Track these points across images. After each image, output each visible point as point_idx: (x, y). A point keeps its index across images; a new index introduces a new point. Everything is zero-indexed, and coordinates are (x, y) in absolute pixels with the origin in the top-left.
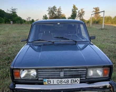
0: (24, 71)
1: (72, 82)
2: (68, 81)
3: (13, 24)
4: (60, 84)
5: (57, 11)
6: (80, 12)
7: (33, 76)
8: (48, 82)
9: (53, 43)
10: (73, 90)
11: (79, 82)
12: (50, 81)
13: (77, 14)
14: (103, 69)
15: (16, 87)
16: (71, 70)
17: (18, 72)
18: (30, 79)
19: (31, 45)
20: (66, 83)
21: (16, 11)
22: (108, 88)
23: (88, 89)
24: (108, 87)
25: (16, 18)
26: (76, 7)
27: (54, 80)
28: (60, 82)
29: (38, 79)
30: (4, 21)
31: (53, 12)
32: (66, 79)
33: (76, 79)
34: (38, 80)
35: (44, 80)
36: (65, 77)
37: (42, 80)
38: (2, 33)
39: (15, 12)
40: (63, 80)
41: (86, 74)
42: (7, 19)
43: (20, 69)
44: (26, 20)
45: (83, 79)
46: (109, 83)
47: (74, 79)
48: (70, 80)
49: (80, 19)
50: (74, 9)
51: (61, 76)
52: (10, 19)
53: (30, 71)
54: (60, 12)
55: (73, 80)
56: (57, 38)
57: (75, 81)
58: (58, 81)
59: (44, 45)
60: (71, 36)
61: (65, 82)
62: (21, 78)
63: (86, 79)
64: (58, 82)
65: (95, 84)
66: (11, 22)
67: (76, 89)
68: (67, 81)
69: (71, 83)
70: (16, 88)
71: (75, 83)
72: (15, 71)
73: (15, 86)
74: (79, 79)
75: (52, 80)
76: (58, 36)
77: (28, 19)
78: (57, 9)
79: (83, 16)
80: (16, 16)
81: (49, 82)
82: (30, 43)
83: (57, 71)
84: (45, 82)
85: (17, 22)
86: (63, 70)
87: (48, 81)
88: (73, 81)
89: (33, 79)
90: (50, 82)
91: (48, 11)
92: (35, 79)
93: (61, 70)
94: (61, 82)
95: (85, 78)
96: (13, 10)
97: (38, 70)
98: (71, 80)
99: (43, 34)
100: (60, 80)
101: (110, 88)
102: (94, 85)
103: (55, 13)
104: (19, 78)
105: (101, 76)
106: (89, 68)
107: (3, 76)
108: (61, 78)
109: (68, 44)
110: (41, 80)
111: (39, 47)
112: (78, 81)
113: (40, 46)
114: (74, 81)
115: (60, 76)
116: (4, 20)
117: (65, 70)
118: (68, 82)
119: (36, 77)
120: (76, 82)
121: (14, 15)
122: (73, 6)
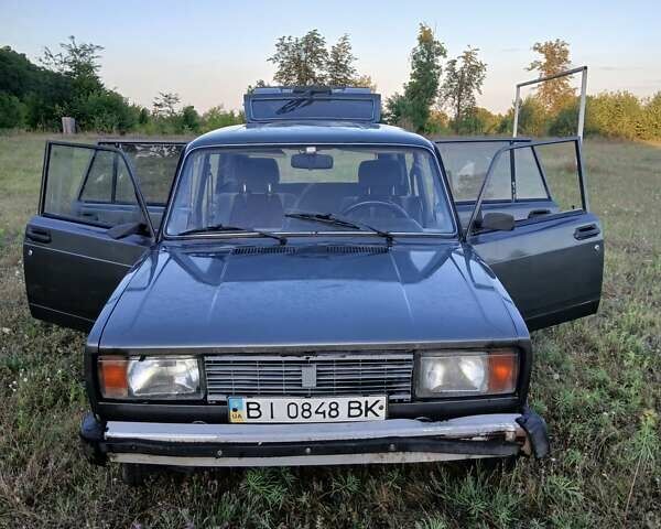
0: (145, 362)
1: (353, 412)
2: (336, 409)
3: (77, 131)
4: (300, 419)
5: (329, 63)
6: (458, 67)
7: (183, 387)
8: (249, 409)
9: (283, 241)
10: (353, 444)
11: (382, 413)
12: (256, 406)
13: (443, 79)
14: (486, 356)
15: (108, 434)
16: (348, 358)
17: (116, 367)
18: (169, 398)
19: (178, 252)
20: (328, 419)
21: (95, 62)
22: (509, 444)
23: (421, 441)
24: (510, 437)
25: (93, 97)
26: (436, 38)
27: (276, 400)
28: (300, 410)
29: (206, 397)
30: (24, 114)
31: (307, 70)
32: (328, 400)
33: (371, 400)
34: (204, 402)
35: (234, 402)
36: (323, 389)
37: (224, 403)
38: (18, 186)
39: (89, 68)
40: (315, 402)
41: (416, 377)
42: (41, 102)
43: (126, 355)
44: (151, 109)
45: (401, 401)
46: (517, 420)
47: (362, 400)
48: (343, 401)
49: (458, 106)
50: (423, 53)
51: (305, 385)
52: (61, 105)
53: (171, 365)
55: (357, 405)
56: (303, 217)
57: (367, 409)
58: (293, 408)
59: (237, 252)
60: (372, 209)
61: (324, 413)
62: (130, 392)
63: (414, 399)
64: (293, 414)
65: (451, 425)
66: (68, 122)
67: (368, 440)
68: (332, 409)
69: (349, 416)
70: (109, 438)
71: (366, 415)
72: (106, 362)
73: (107, 429)
74: (383, 399)
75: (264, 402)
76: (305, 212)
77: (160, 105)
78: (329, 51)
79: (475, 92)
80: (94, 86)
81: (252, 413)
82: (171, 240)
83: (286, 362)
84: (235, 410)
85: (97, 120)
86: (312, 358)
87: (251, 406)
88: (359, 408)
89: (184, 398)
90: (257, 414)
91: (275, 59)
92: (190, 398)
93: (303, 358)
94: (304, 410)
95: (409, 397)
96: (77, 51)
97: (206, 359)
98: (350, 402)
99: (237, 196)
100: (300, 401)
101: (519, 439)
102: (447, 425)
103: (318, 72)
104: (124, 395)
105: (482, 386)
106: (426, 350)
107: (40, 402)
108: (306, 396)
109: (355, 250)
110: (218, 403)
111: (217, 260)
112: (381, 408)
113: (220, 256)
114: (363, 408)
115: (301, 385)
116: (23, 109)
117: (320, 358)
118: (333, 413)
119: (198, 389)
120: (369, 413)
121: (82, 79)
122: (418, 33)
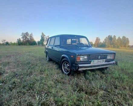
26: (44, 34)
29: (89, 60)
50: (42, 36)
54: (32, 37)
62: (80, 60)
74: (105, 60)
77: (3, 41)
78: (30, 35)
94: (98, 61)
98: (102, 60)
